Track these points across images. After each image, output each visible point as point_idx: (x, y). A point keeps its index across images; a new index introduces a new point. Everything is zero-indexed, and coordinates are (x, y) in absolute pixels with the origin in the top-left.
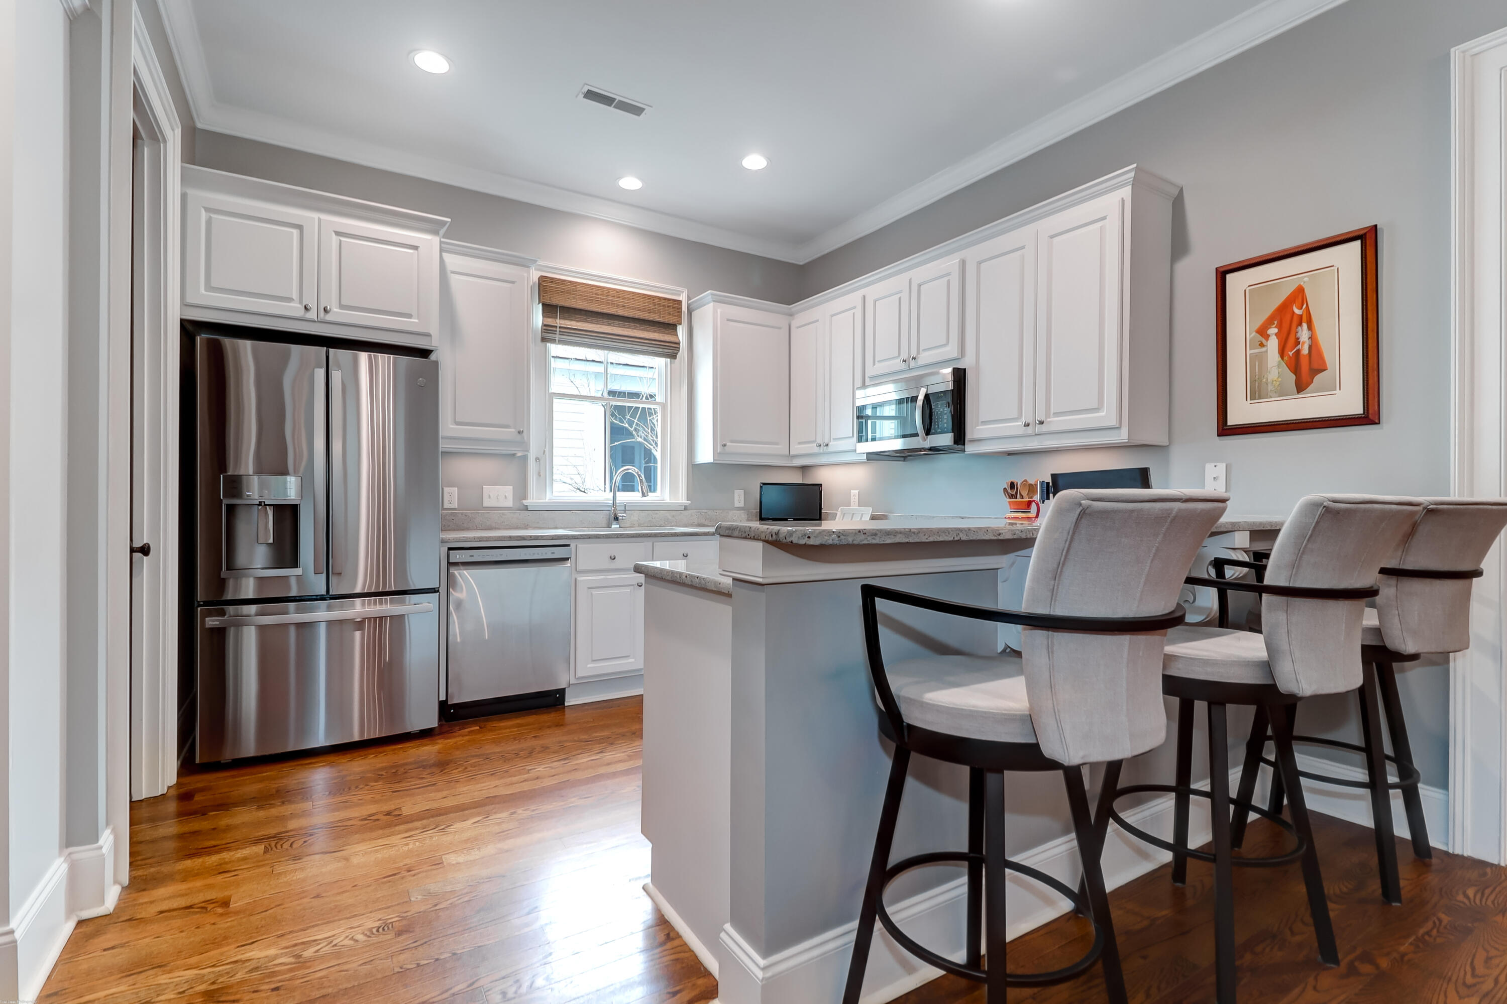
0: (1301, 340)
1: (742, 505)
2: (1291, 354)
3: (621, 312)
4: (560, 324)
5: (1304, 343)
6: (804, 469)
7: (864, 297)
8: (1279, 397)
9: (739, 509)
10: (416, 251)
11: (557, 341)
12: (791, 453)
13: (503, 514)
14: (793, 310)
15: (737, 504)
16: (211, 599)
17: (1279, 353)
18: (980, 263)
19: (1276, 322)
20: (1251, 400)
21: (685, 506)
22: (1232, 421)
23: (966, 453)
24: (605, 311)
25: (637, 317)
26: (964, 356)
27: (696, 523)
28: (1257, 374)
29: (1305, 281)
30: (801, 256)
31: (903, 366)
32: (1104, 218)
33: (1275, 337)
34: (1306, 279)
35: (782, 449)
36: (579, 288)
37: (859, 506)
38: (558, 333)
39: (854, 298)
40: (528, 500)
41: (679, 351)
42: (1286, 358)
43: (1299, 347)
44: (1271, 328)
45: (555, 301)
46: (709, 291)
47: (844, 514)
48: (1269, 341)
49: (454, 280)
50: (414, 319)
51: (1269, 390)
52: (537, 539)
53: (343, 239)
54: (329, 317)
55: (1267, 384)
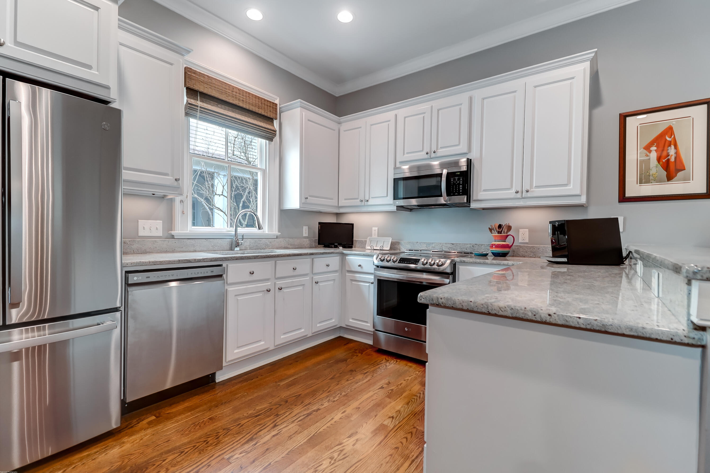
0: (671, 154)
1: (307, 235)
2: (664, 161)
3: (241, 104)
4: (200, 105)
5: (672, 155)
6: (338, 215)
7: (396, 115)
8: (656, 183)
9: (305, 237)
10: (96, 12)
11: (198, 118)
12: (339, 205)
13: (155, 241)
14: (341, 120)
15: (304, 235)
17: (657, 160)
18: (483, 99)
19: (655, 144)
20: (639, 184)
21: (277, 236)
22: (628, 194)
23: (470, 207)
24: (231, 101)
25: (251, 109)
26: (471, 152)
27: (283, 246)
28: (643, 170)
29: (673, 123)
30: (338, 92)
31: (426, 156)
32: (573, 78)
33: (655, 152)
34: (674, 123)
35: (334, 202)
36: (214, 81)
37: (378, 237)
38: (199, 111)
39: (390, 115)
40: (175, 231)
41: (275, 136)
42: (661, 163)
43: (669, 157)
44: (652, 147)
45: (196, 87)
46: (299, 100)
47: (371, 241)
48: (651, 154)
50: (93, 71)
51: (651, 179)
52: (199, 262)
55: (649, 176)
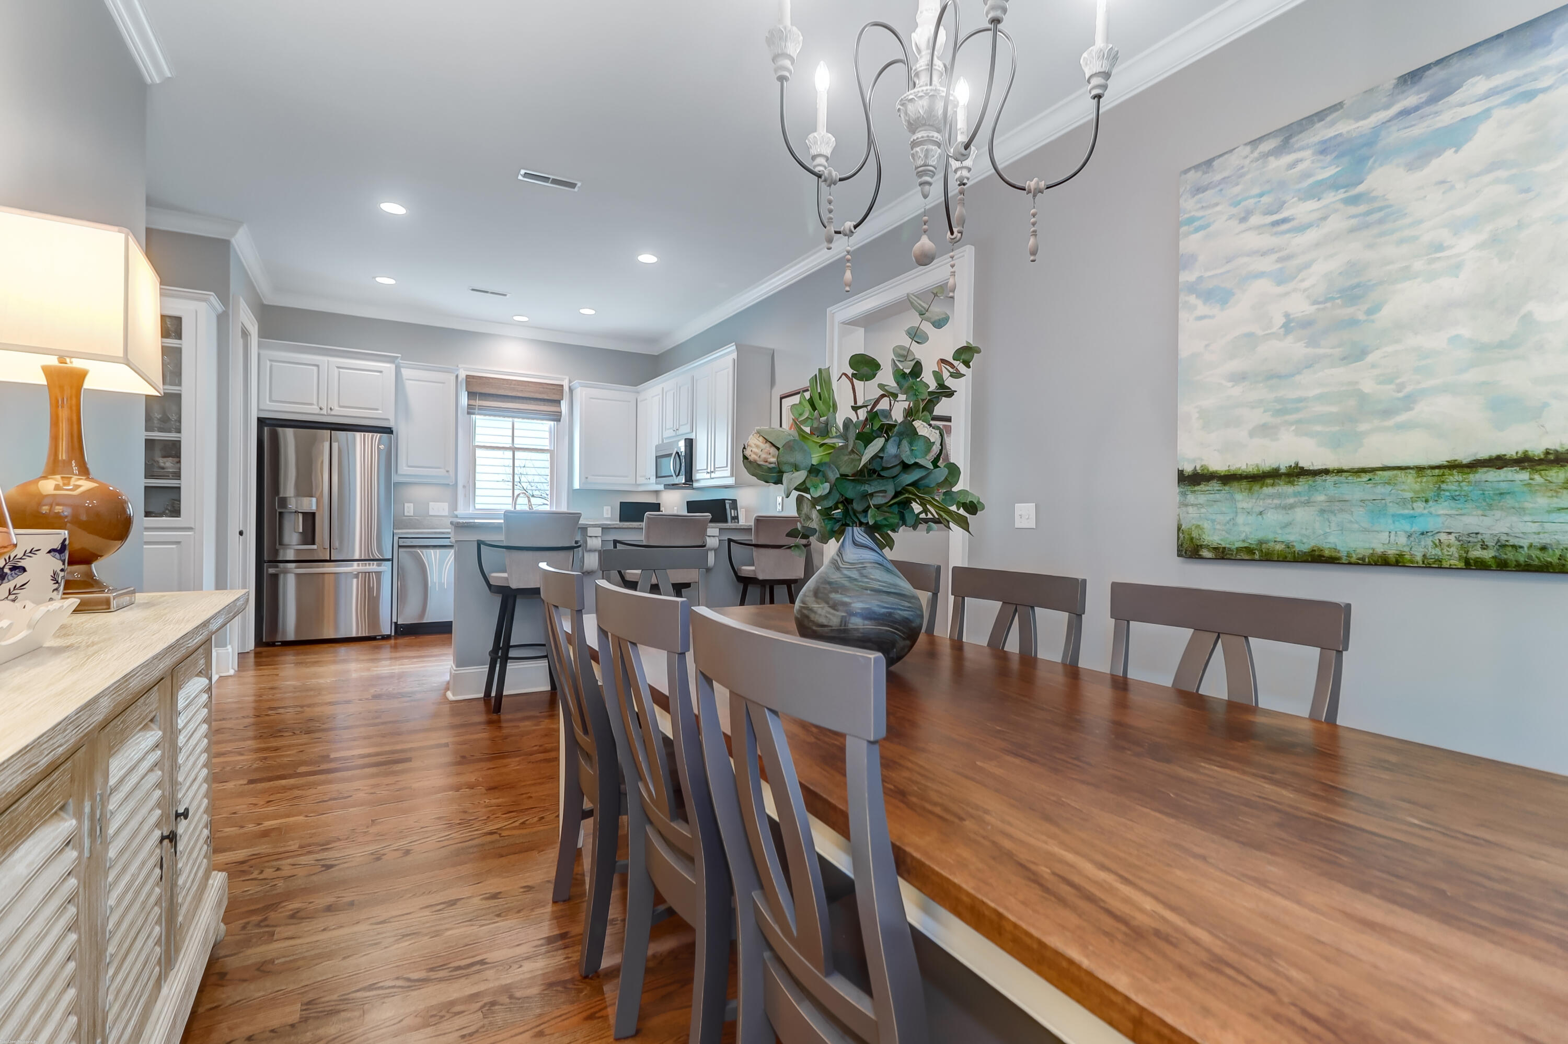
4: (479, 403)
7: (663, 388)
10: (382, 374)
11: (478, 413)
12: (637, 483)
13: (441, 519)
14: (638, 389)
15: (605, 516)
16: (271, 559)
18: (698, 380)
23: (693, 487)
26: (692, 433)
30: (655, 350)
31: (674, 434)
32: (729, 367)
35: (630, 480)
36: (491, 381)
38: (477, 409)
40: (459, 511)
41: (562, 417)
45: (476, 390)
46: (578, 380)
49: (408, 384)
50: (380, 411)
53: (341, 370)
54: (333, 413)
